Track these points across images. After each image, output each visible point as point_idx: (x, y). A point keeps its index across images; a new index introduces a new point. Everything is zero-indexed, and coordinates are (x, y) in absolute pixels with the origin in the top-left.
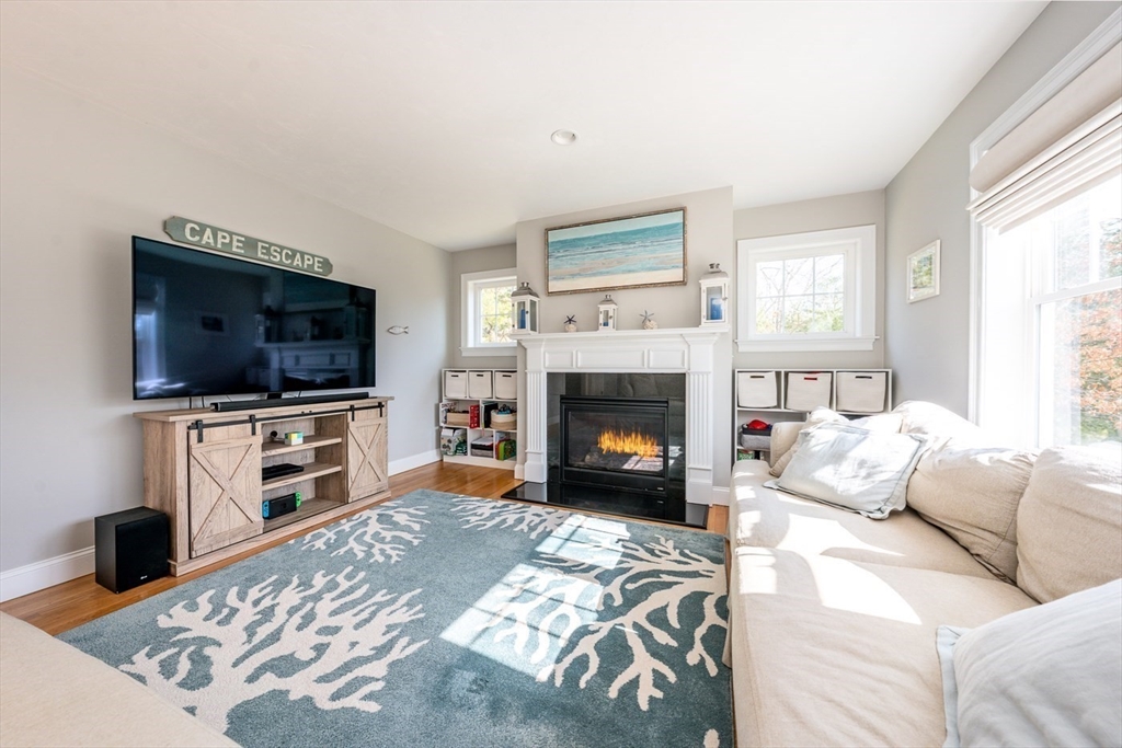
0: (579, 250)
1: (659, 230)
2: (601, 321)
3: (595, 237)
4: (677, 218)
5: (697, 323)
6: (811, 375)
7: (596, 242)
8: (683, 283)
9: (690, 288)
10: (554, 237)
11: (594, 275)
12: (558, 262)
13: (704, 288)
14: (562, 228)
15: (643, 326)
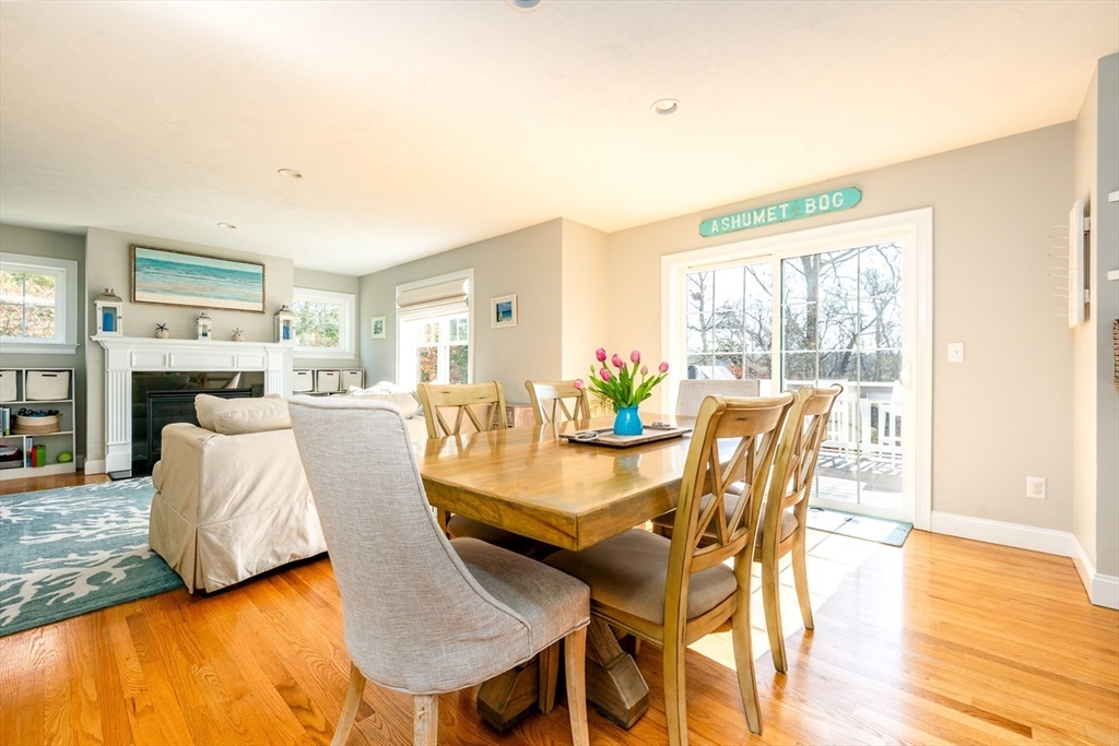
0: (173, 272)
2: (200, 332)
3: (189, 265)
5: (275, 340)
6: (330, 372)
7: (190, 269)
8: (263, 312)
9: (270, 317)
11: (185, 294)
12: (147, 276)
13: (281, 319)
14: (153, 248)
15: (233, 339)
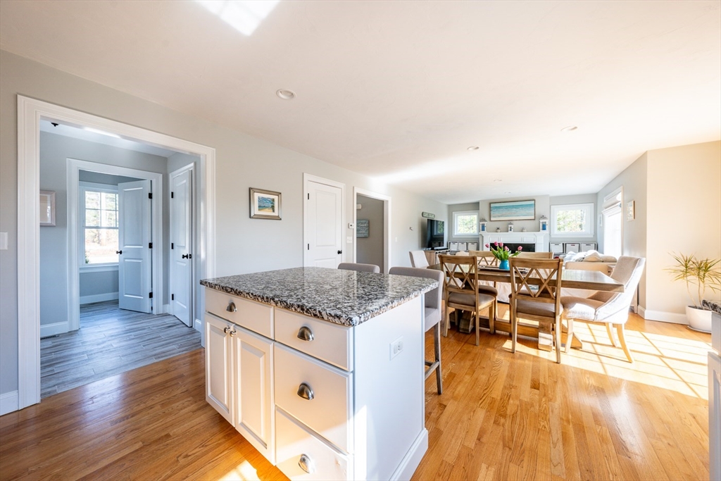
0: (501, 209)
1: (527, 205)
2: (509, 229)
3: (507, 206)
4: (533, 202)
5: (539, 231)
6: (573, 244)
8: (534, 220)
9: (537, 221)
10: (492, 205)
11: (505, 216)
12: (494, 212)
13: (541, 221)
14: (496, 203)
15: (522, 231)
